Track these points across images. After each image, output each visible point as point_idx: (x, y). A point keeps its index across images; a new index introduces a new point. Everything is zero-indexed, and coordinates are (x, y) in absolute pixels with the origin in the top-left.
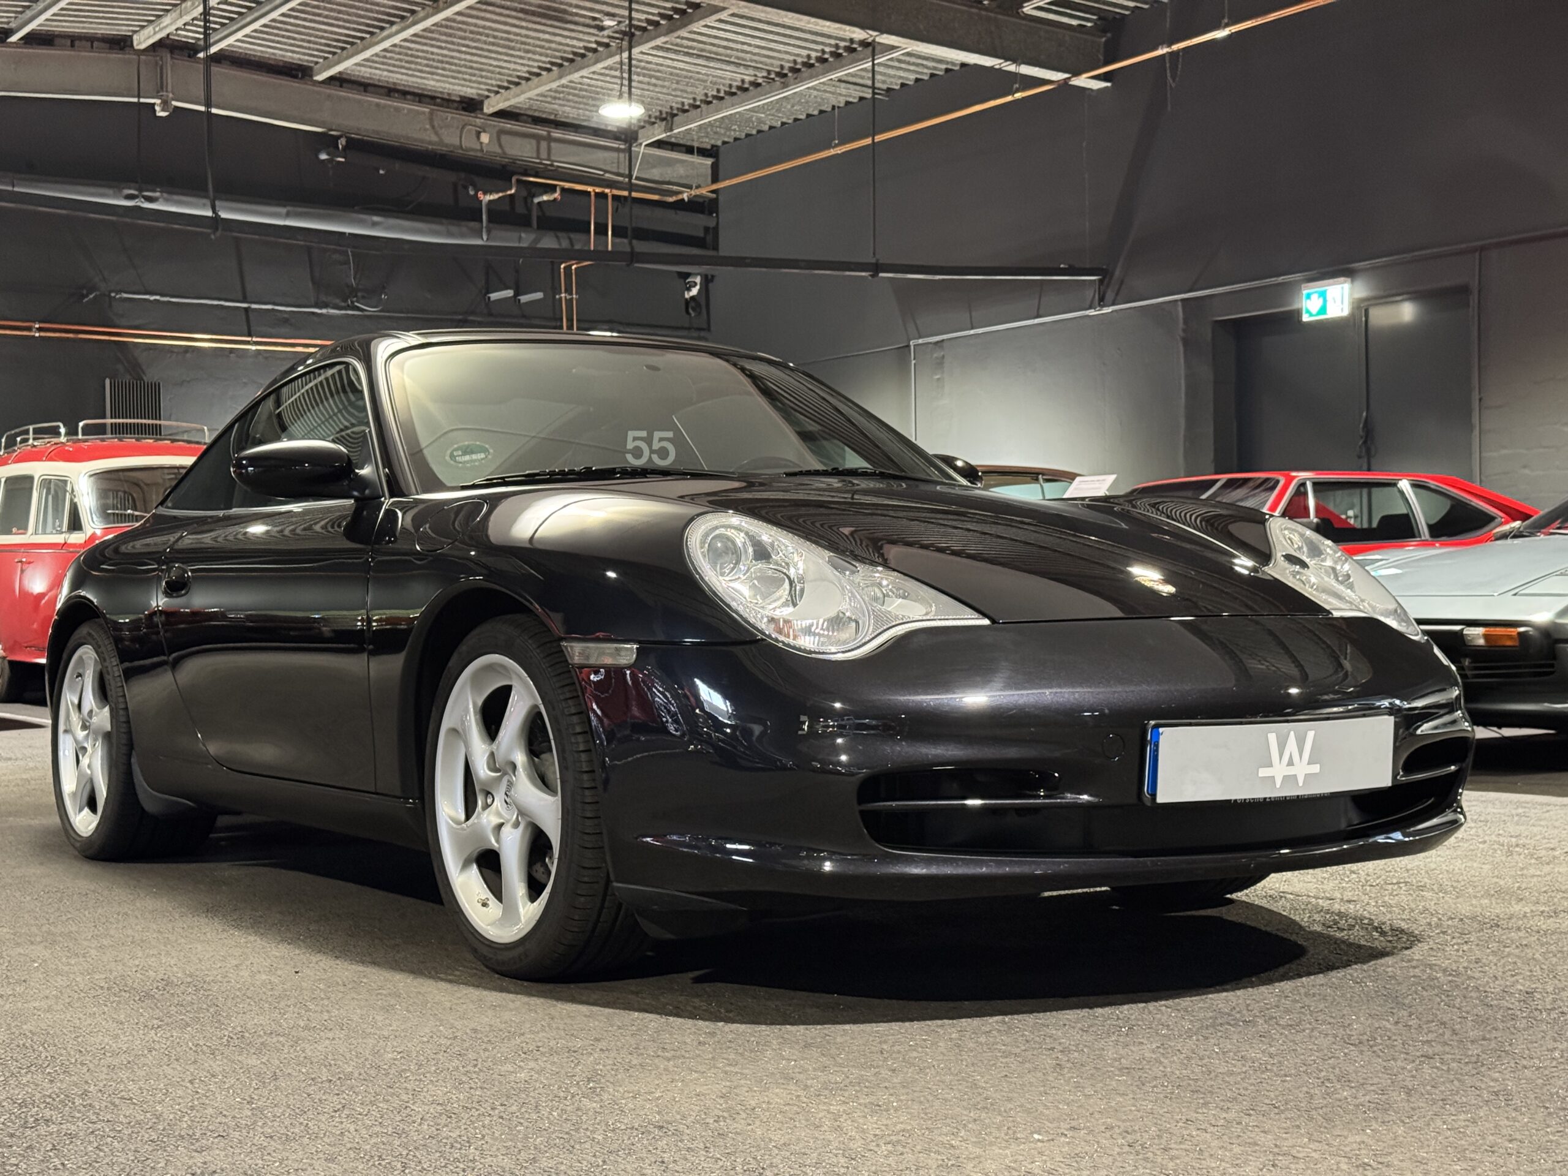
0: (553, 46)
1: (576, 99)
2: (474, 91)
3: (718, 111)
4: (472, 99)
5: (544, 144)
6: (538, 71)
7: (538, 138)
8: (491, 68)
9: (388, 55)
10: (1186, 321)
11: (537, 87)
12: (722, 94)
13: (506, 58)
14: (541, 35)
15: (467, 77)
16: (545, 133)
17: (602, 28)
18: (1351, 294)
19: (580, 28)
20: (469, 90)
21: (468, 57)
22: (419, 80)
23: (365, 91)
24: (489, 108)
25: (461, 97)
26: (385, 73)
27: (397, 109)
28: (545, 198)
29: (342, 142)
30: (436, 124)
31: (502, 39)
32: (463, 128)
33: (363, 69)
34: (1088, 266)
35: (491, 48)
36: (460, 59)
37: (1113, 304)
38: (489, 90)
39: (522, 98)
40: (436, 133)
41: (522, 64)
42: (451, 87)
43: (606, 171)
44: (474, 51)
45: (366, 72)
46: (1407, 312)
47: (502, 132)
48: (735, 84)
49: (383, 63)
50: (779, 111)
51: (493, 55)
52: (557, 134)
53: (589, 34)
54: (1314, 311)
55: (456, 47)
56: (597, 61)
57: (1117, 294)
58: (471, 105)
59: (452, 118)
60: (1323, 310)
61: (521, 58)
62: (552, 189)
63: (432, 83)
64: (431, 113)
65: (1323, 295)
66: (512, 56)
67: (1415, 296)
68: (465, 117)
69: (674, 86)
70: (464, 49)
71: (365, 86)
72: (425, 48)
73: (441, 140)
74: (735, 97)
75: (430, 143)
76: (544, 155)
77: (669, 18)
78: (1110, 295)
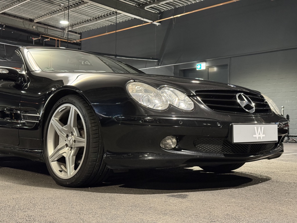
0: (50, 9)
1: (53, 21)
2: (32, 18)
3: (82, 25)
4: (32, 19)
5: (46, 29)
6: (46, 14)
7: (45, 28)
8: (36, 13)
9: (15, 9)
10: (174, 69)
11: (46, 17)
12: (83, 22)
13: (40, 11)
14: (48, 7)
15: (31, 14)
16: (46, 27)
17: (60, 6)
18: (206, 65)
19: (56, 6)
20: (31, 17)
21: (32, 10)
22: (21, 15)
23: (9, 16)
24: (35, 21)
25: (29, 19)
26: (14, 13)
27: (16, 20)
28: (46, 40)
29: (4, 26)
30: (24, 23)
31: (39, 7)
32: (30, 25)
33: (9, 11)
34: (155, 58)
35: (37, 8)
36: (30, 11)
37: (160, 66)
38: (35, 18)
39: (43, 19)
40: (24, 26)
41: (43, 13)
42: (28, 16)
43: (59, 36)
44: (33, 9)
45: (10, 12)
46: (215, 69)
47: (37, 26)
48: (86, 20)
49: (14, 10)
50: (94, 26)
51: (37, 10)
52: (49, 27)
53: (57, 7)
54: (199, 68)
55: (29, 8)
56: (59, 13)
57: (161, 64)
58: (31, 20)
59: (28, 23)
60: (200, 68)
61: (43, 11)
62: (48, 38)
63: (24, 15)
64: (23, 21)
65: (200, 65)
66: (41, 10)
67: (217, 66)
68: (30, 23)
69: (74, 19)
70: (31, 8)
71: (9, 15)
72: (23, 8)
73: (25, 27)
74: (86, 22)
75: (23, 27)
76: (46, 31)
77: (75, 5)
78: (160, 64)
